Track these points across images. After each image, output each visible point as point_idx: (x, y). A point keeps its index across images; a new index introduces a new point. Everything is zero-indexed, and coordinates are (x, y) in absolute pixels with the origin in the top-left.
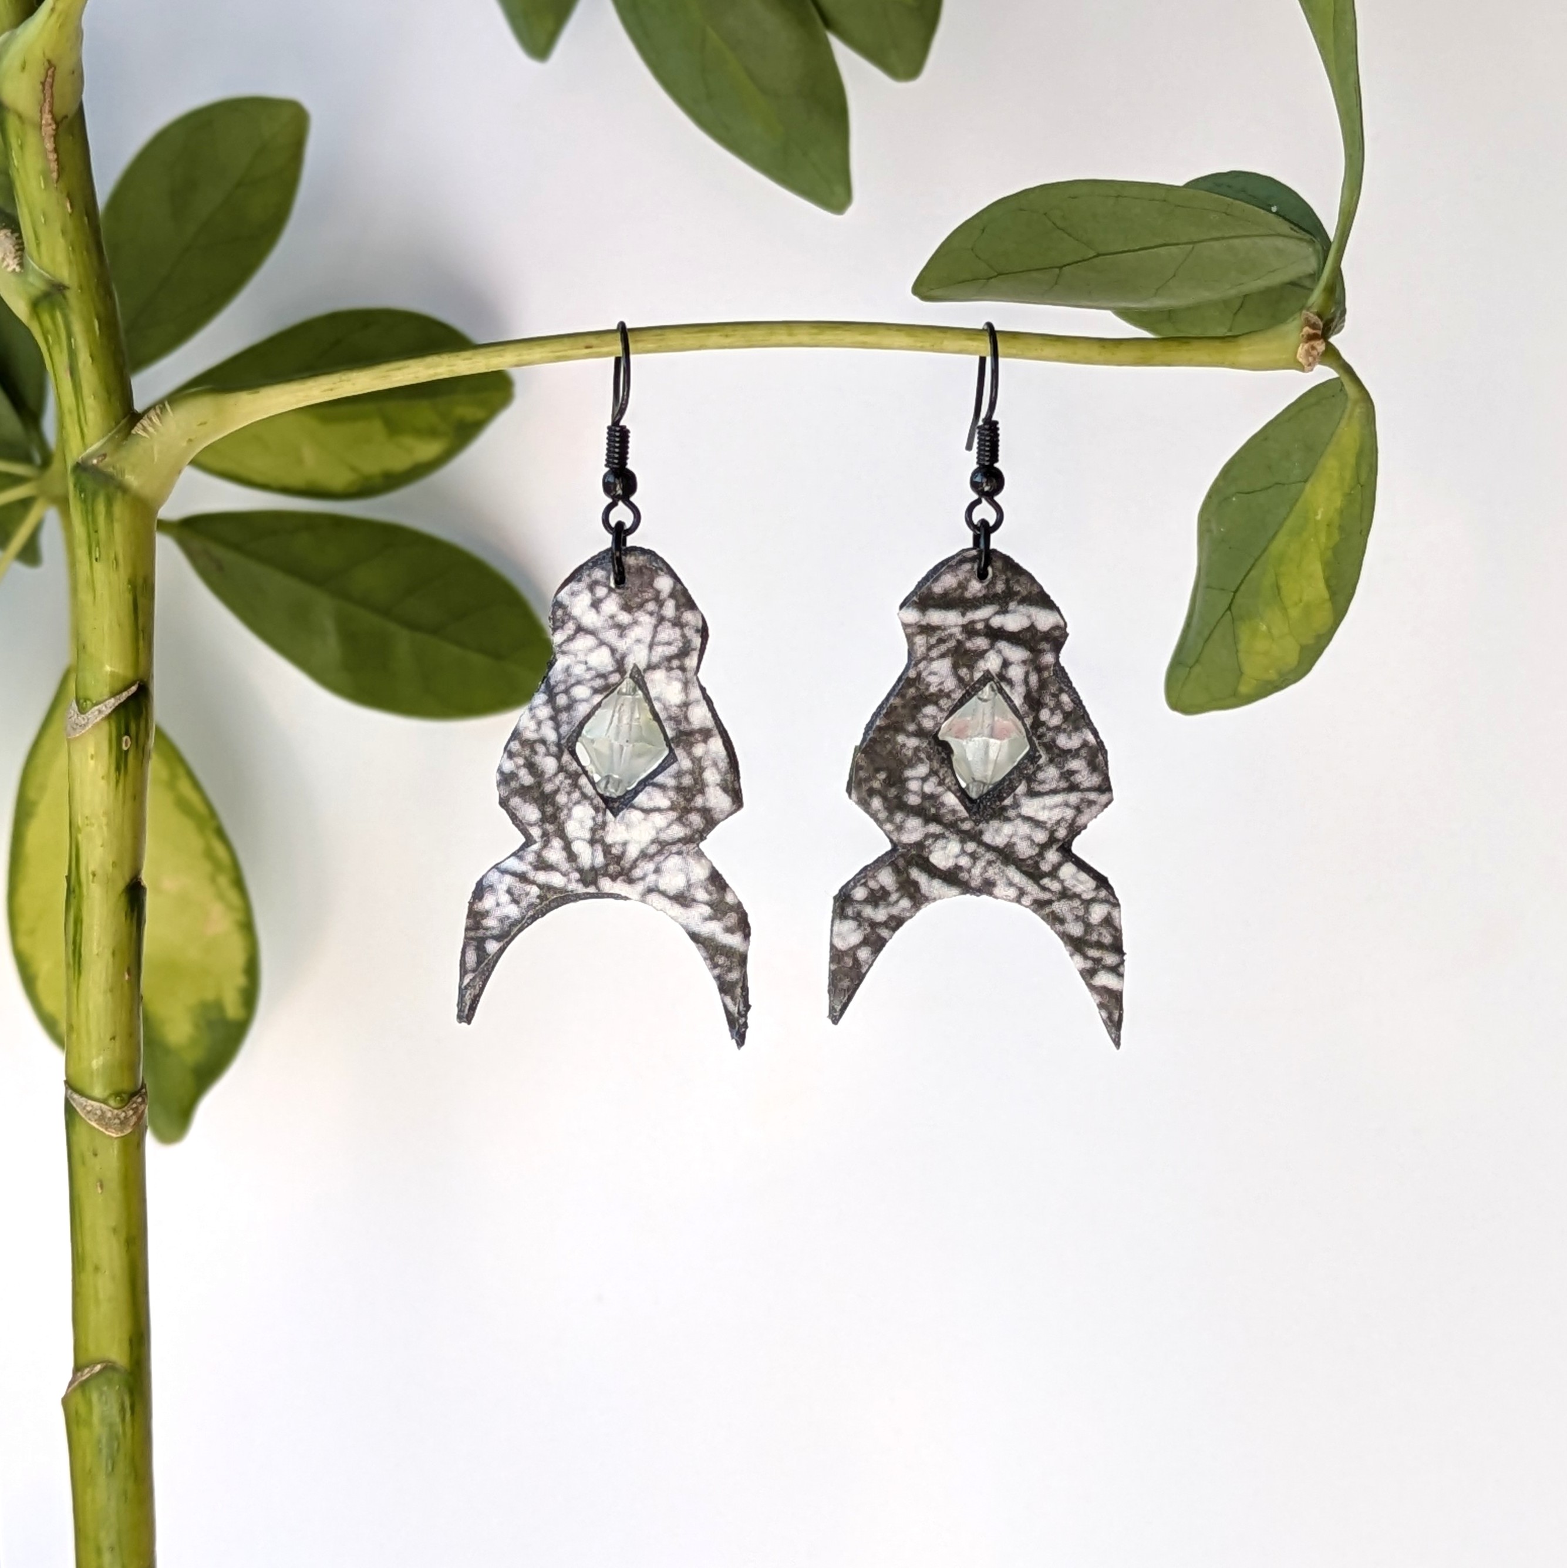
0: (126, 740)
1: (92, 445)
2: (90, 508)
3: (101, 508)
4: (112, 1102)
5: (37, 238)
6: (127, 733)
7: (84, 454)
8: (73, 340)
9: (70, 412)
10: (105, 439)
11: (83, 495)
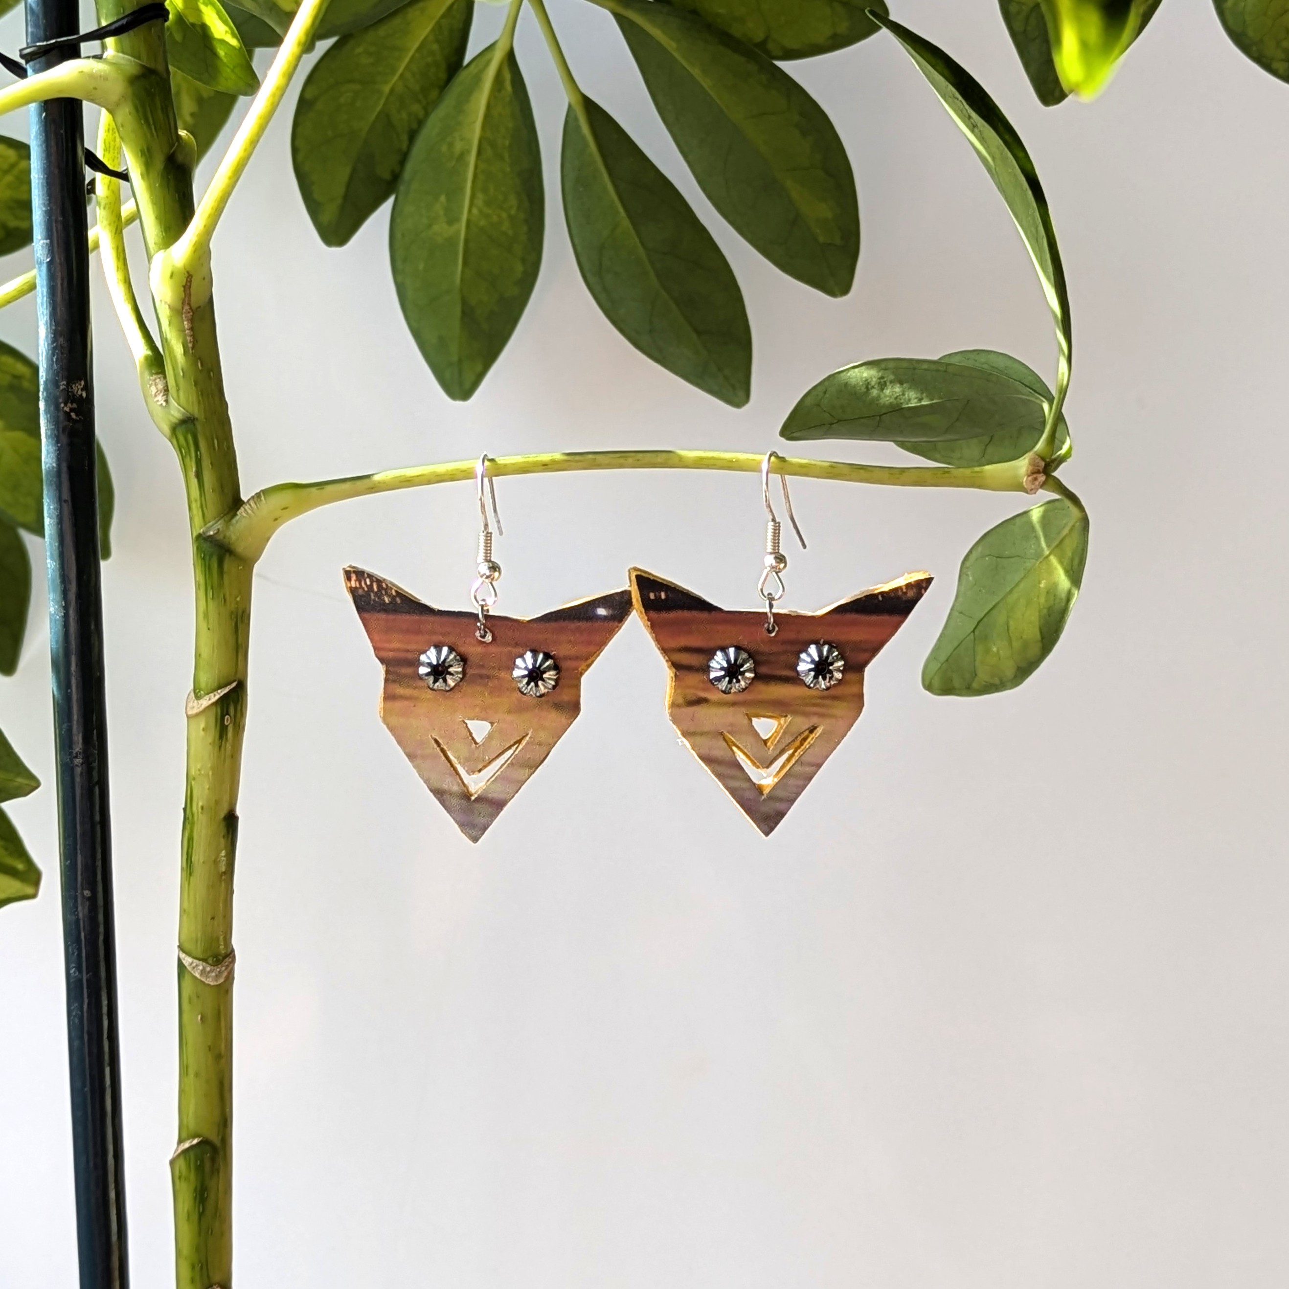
0: (227, 720)
1: (210, 522)
3: (214, 562)
4: (210, 961)
5: (177, 385)
6: (228, 714)
7: (205, 530)
8: (199, 453)
9: (196, 501)
10: (219, 518)
11: (203, 555)
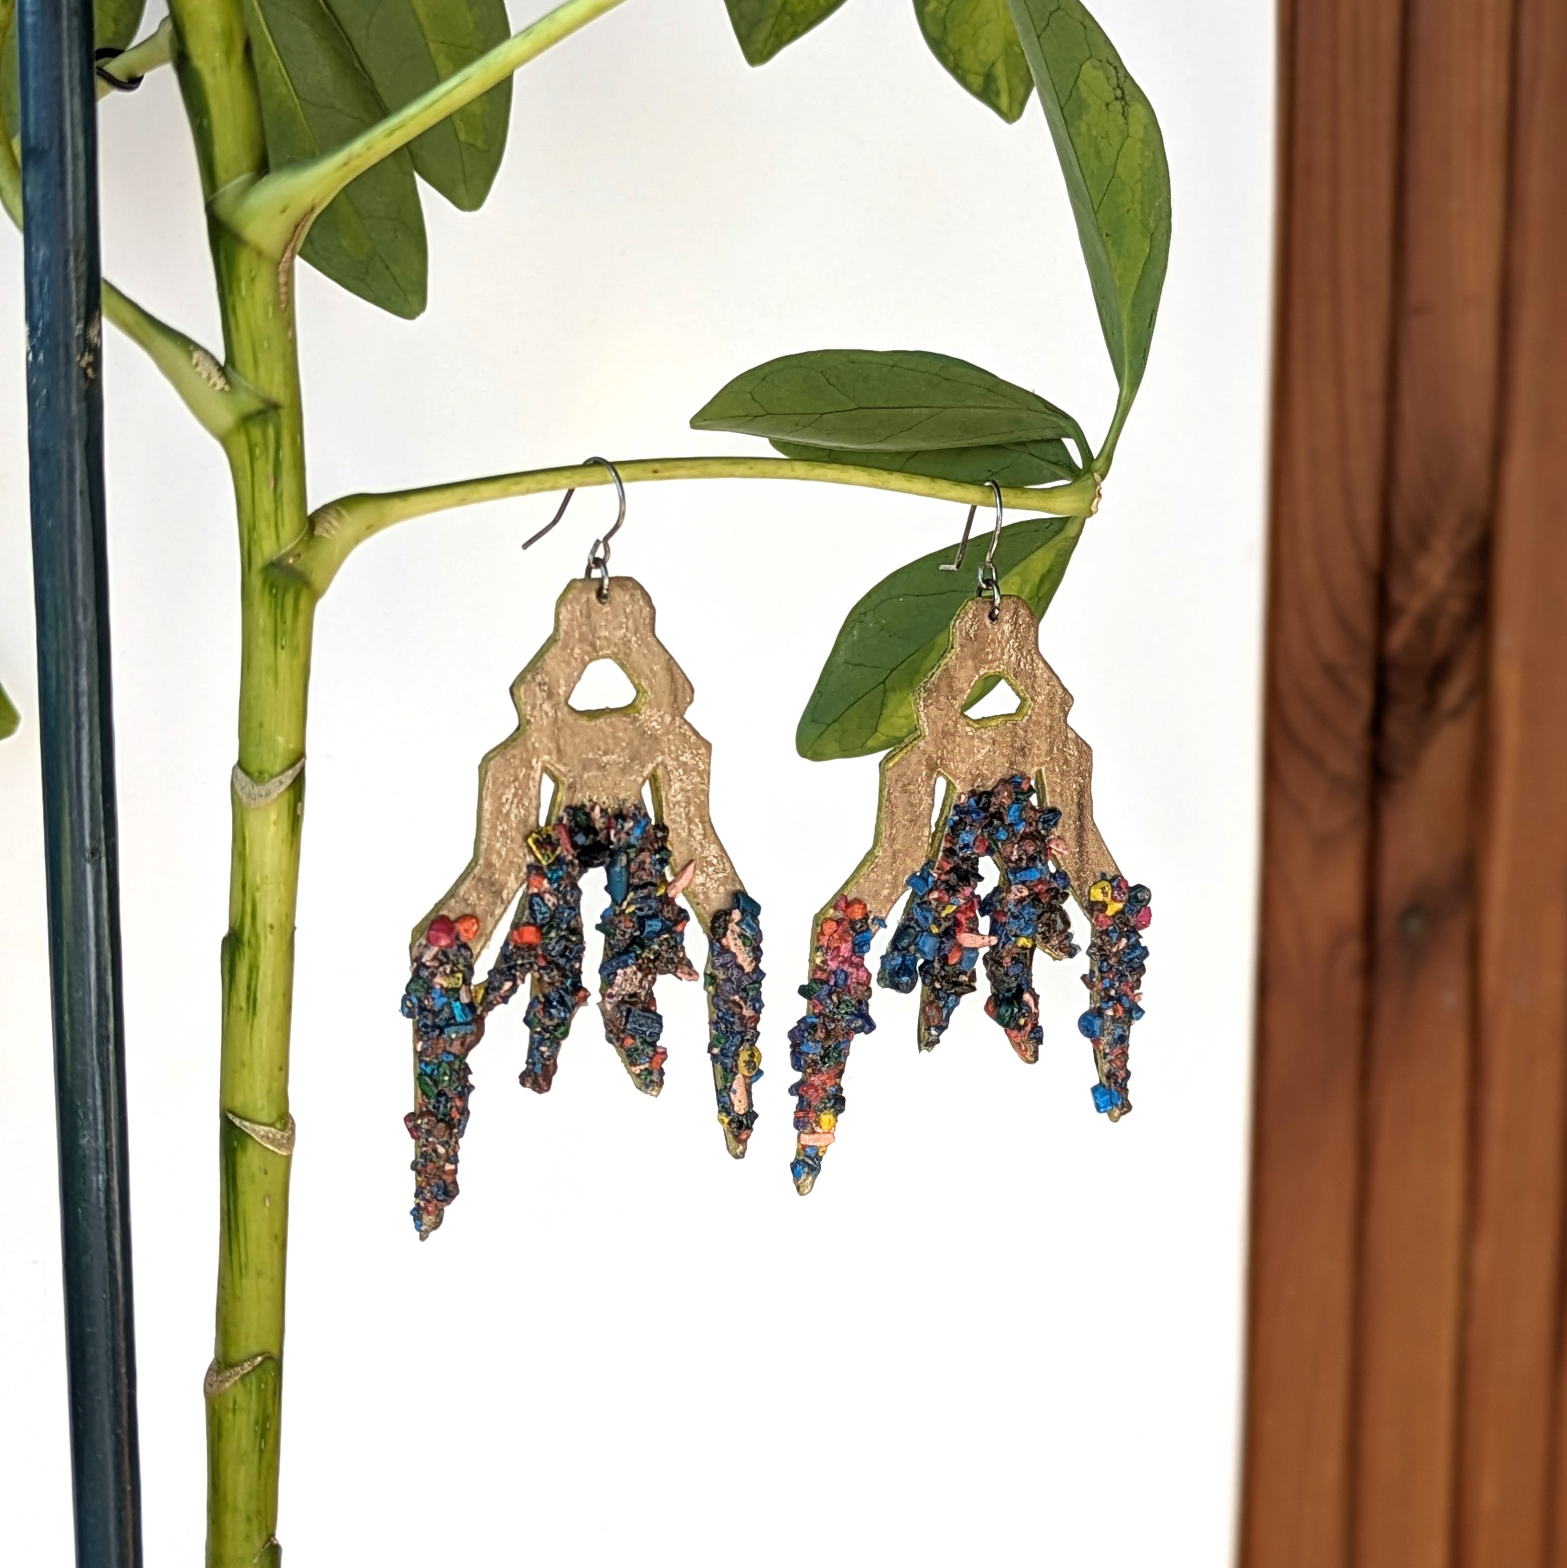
0: (300, 808)
1: (286, 545)
2: (280, 603)
3: (289, 600)
4: (278, 1125)
5: (256, 361)
6: (300, 799)
7: (279, 555)
8: (280, 452)
10: (297, 540)
11: (274, 591)
